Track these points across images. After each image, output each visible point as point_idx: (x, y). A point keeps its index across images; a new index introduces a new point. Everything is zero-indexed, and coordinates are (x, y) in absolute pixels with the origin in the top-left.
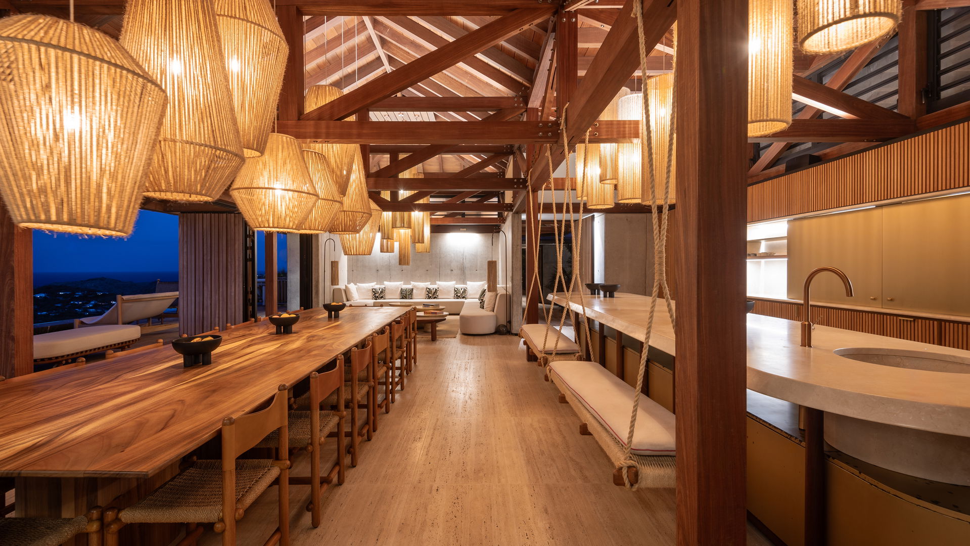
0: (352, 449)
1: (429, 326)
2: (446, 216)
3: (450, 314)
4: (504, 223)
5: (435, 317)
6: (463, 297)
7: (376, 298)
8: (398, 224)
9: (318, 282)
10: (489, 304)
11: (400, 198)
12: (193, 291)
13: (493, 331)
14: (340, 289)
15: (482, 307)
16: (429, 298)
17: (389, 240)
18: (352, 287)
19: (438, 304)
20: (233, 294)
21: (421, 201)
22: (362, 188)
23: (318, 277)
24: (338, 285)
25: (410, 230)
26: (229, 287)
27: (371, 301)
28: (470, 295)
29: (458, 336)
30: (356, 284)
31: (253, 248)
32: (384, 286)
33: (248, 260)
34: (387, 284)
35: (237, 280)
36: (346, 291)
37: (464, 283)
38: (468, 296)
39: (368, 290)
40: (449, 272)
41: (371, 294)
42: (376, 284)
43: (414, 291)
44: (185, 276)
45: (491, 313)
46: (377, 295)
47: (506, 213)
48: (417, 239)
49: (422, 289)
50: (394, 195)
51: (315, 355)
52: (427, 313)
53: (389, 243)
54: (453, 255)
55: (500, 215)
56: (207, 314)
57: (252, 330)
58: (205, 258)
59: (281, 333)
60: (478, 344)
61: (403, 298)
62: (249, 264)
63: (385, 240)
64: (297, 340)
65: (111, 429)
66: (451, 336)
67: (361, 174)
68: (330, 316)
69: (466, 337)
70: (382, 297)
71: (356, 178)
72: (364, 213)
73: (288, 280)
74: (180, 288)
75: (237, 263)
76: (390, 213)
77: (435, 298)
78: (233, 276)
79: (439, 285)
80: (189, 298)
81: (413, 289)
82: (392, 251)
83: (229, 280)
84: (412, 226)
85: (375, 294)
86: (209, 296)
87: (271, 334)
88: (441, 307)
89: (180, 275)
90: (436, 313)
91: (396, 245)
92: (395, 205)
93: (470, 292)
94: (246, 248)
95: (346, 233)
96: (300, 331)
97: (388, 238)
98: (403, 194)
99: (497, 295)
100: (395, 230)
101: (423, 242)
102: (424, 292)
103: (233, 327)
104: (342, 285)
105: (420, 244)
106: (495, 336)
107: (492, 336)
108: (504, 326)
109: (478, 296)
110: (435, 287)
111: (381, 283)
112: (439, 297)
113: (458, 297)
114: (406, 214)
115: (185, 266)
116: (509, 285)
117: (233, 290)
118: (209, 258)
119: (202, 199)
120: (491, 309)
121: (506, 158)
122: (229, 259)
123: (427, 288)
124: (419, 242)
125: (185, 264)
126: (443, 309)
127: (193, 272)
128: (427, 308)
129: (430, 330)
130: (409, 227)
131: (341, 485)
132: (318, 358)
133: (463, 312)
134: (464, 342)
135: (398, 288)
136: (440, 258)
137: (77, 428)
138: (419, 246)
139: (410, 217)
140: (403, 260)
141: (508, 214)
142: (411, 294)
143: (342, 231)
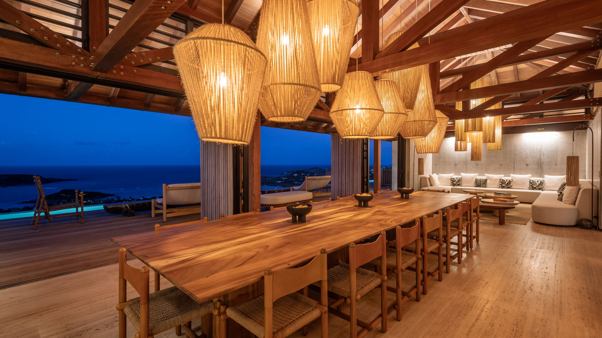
0: (396, 306)
1: (498, 211)
2: (521, 118)
3: (521, 203)
4: (593, 119)
5: (504, 204)
6: (540, 189)
7: (454, 185)
8: (470, 128)
9: (409, 172)
10: (568, 198)
11: (472, 107)
12: (337, 175)
13: (573, 223)
14: (425, 178)
15: (560, 199)
16: (503, 187)
17: (462, 142)
18: (435, 177)
19: (510, 194)
20: (356, 178)
21: (493, 108)
22: (429, 102)
23: (409, 168)
24: (423, 174)
25: (481, 133)
26: (354, 174)
27: (449, 187)
28: (548, 187)
29: (529, 224)
30: (438, 174)
31: (367, 151)
32: (460, 177)
33: (365, 158)
34: (463, 175)
35: (358, 170)
36: (430, 179)
37: (541, 175)
38: (545, 188)
39: (448, 179)
40: (525, 166)
41: (450, 182)
42: (454, 175)
43: (488, 181)
44: (334, 167)
45: (572, 207)
46: (455, 183)
47: (595, 108)
48: (489, 139)
49: (496, 180)
50: (466, 105)
51: (369, 227)
52: (496, 200)
53: (462, 144)
54: (528, 152)
55: (588, 111)
56: (344, 188)
57: (348, 201)
58: (343, 157)
59: (361, 206)
60: (551, 235)
61: (477, 186)
62: (365, 160)
63: (459, 142)
64: (367, 212)
65: (223, 257)
66: (521, 222)
67: (429, 92)
68: (402, 197)
69: (538, 225)
70: (459, 185)
71: (425, 96)
72: (431, 121)
73: (393, 171)
74: (332, 174)
75: (358, 160)
76: (464, 120)
77: (508, 188)
78: (356, 167)
79: (512, 177)
80: (336, 179)
81: (486, 180)
82: (465, 150)
83: (354, 169)
84: (483, 128)
85: (453, 182)
86: (345, 179)
87: (356, 206)
88: (513, 196)
89: (332, 167)
90: (506, 201)
91: (469, 145)
92: (467, 113)
93: (548, 185)
94: (363, 151)
95: (416, 137)
96: (374, 206)
97: (461, 140)
98: (475, 103)
99: (580, 189)
100: (468, 134)
101: (494, 141)
102: (498, 183)
103: (341, 198)
104: (427, 174)
105: (492, 144)
106: (575, 229)
107: (571, 229)
108: (588, 220)
109: (557, 189)
110: (509, 178)
111: (459, 174)
112: (513, 187)
113: (534, 188)
114: (477, 120)
115: (334, 162)
116: (597, 180)
117: (356, 176)
118: (345, 157)
119: (300, 120)
120: (571, 202)
121: (594, 53)
122: (354, 158)
123: (500, 180)
124: (490, 142)
125: (334, 160)
126: (515, 198)
127: (337, 165)
128: (498, 196)
129: (498, 215)
130: (481, 130)
131: (384, 333)
132: (368, 230)
133: (537, 203)
134: (535, 230)
135: (473, 178)
136: (515, 154)
137: (213, 252)
138: (491, 145)
139: (481, 122)
140: (475, 156)
141: (597, 109)
142: (485, 183)
143: (413, 136)
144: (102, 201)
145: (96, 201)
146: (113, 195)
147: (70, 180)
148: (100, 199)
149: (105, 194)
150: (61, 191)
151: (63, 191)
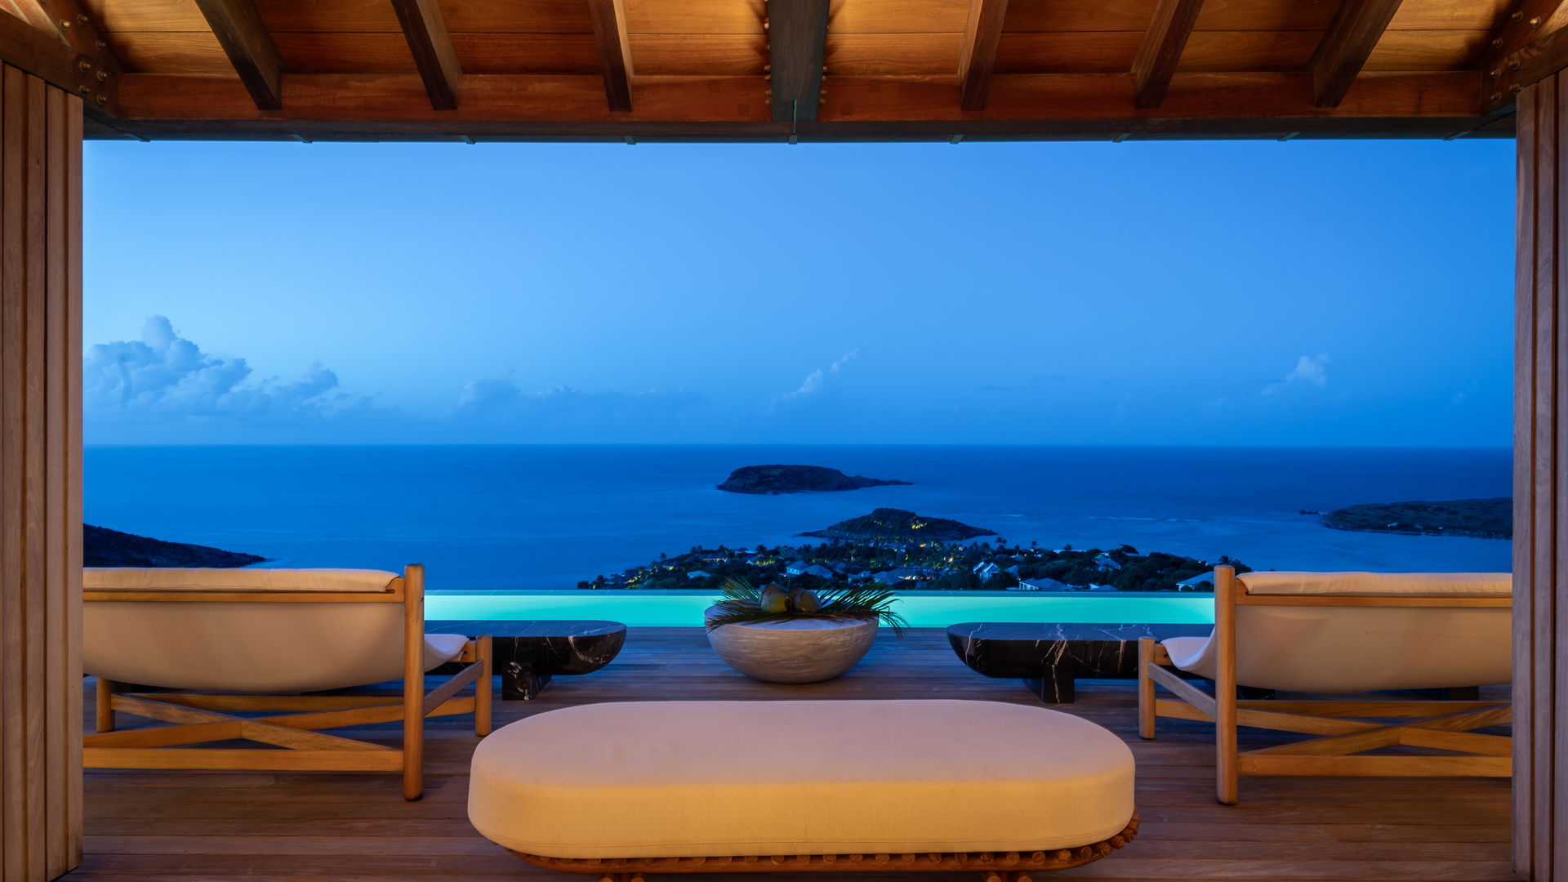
144: (961, 545)
145: (949, 545)
146: (991, 533)
147: (897, 483)
148: (958, 543)
149: (971, 529)
150: (874, 512)
151: (882, 514)
